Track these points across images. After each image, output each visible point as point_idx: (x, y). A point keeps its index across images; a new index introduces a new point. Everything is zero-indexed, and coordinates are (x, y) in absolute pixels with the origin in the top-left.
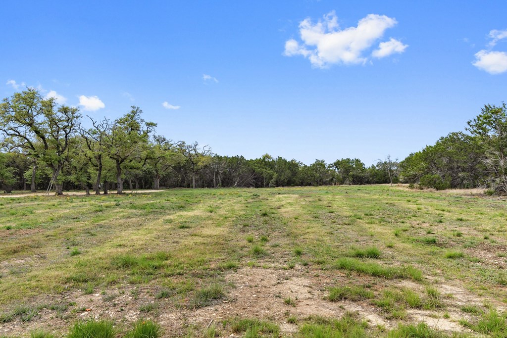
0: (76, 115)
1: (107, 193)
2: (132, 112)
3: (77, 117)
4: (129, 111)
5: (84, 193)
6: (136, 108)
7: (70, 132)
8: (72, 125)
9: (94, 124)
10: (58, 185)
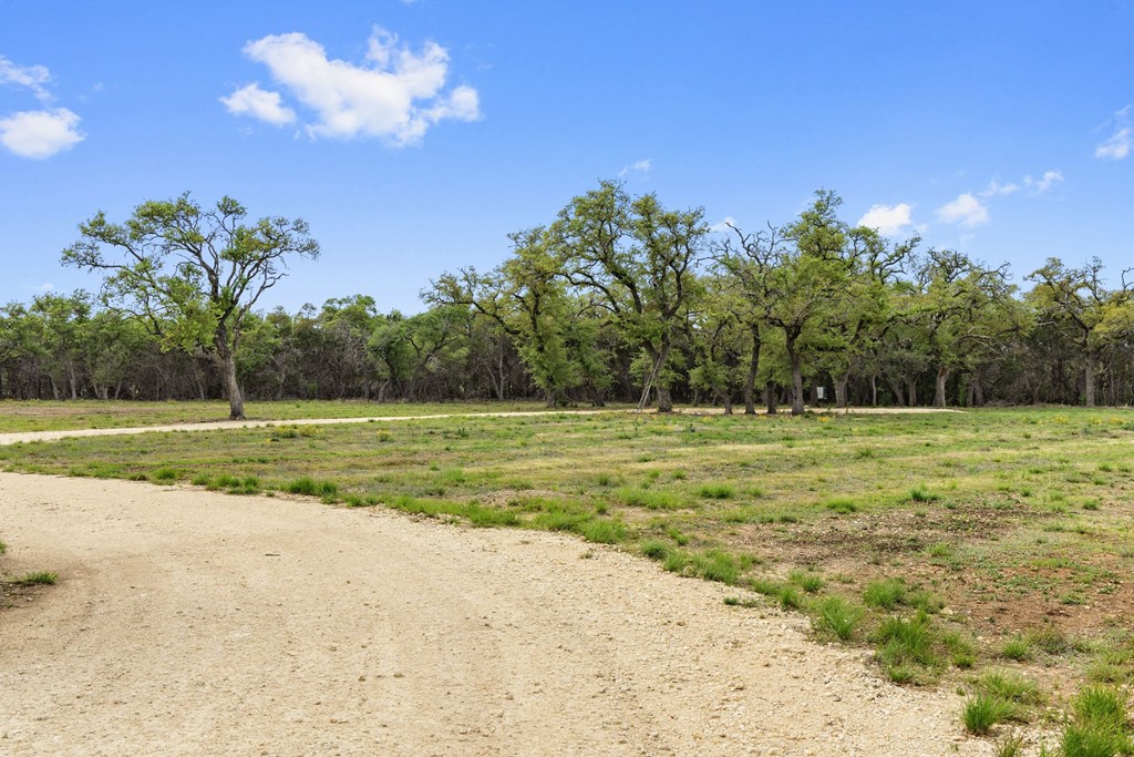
0: (696, 227)
1: (775, 413)
2: (818, 206)
3: (700, 232)
4: (808, 203)
5: (721, 411)
6: (828, 194)
7: (685, 266)
8: (689, 251)
9: (743, 242)
10: (661, 389)
